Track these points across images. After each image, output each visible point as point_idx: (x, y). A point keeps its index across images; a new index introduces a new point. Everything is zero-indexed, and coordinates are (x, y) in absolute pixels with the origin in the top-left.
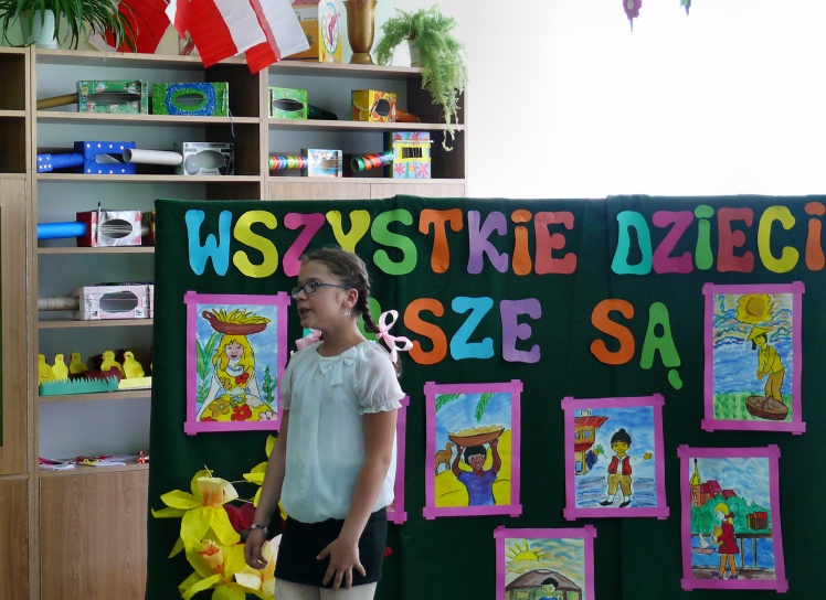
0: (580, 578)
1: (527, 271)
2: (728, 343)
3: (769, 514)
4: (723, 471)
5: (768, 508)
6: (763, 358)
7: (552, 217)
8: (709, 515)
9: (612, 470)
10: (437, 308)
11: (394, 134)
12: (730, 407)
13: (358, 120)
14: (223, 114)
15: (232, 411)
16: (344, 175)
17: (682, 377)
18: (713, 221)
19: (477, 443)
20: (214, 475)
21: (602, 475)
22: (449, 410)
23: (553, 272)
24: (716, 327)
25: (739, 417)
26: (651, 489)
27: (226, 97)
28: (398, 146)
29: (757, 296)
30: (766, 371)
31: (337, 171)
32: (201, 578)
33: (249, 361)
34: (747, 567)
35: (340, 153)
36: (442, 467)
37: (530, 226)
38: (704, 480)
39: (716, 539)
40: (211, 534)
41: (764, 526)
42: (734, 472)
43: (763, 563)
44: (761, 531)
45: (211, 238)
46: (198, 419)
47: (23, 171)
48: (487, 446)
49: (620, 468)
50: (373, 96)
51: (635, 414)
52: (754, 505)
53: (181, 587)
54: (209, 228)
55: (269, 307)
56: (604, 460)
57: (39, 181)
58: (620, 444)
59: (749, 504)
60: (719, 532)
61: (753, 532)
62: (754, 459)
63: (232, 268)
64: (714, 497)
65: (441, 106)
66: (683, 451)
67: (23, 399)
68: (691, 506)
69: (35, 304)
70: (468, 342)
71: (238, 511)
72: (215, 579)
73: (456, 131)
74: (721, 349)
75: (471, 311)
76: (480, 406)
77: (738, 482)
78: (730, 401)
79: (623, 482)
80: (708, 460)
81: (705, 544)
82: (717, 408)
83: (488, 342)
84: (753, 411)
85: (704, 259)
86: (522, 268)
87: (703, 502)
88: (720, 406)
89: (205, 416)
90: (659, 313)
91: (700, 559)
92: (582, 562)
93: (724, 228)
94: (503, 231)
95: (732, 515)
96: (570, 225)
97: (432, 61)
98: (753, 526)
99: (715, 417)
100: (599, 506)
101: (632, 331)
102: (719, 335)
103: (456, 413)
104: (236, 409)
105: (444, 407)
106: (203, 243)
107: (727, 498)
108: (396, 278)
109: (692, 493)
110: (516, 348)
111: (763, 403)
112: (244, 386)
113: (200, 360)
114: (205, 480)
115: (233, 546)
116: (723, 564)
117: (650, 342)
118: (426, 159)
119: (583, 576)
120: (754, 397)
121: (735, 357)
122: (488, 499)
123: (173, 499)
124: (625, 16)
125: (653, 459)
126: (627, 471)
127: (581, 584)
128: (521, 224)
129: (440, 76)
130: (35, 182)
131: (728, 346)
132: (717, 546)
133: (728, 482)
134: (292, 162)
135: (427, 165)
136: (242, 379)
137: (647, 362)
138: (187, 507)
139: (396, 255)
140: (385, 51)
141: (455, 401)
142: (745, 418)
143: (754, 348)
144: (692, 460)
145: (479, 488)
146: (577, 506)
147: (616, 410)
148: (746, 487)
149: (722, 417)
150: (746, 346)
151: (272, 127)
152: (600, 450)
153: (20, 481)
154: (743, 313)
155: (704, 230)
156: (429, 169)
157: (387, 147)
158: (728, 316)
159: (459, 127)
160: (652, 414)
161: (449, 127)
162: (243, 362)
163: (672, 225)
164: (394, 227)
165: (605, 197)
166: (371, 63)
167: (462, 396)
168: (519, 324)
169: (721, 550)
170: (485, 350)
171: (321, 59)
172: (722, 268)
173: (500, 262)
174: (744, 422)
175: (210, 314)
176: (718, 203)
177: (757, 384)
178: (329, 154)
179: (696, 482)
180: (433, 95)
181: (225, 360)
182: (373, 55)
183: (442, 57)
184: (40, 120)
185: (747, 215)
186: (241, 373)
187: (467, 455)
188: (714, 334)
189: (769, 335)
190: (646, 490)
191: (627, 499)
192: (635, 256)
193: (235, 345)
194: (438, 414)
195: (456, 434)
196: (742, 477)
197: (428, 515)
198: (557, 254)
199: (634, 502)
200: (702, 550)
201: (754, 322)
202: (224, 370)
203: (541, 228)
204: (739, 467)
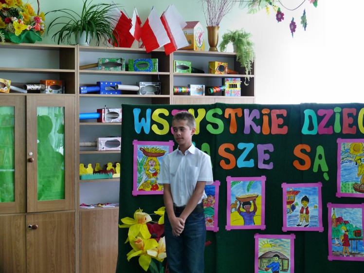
0: (288, 255)
1: (268, 133)
2: (347, 162)
3: (362, 231)
4: (344, 213)
5: (361, 228)
6: (360, 168)
7: (278, 112)
8: (339, 231)
9: (302, 212)
10: (232, 147)
11: (226, 79)
12: (347, 188)
13: (211, 73)
14: (155, 71)
15: (151, 187)
16: (206, 95)
17: (328, 175)
18: (341, 113)
19: (247, 200)
20: (143, 212)
21: (297, 214)
22: (236, 187)
23: (279, 133)
24: (342, 156)
25: (350, 192)
26: (317, 220)
27: (157, 64)
28: (227, 84)
29: (357, 143)
30: (361, 173)
31: (203, 93)
32: (135, 252)
33: (158, 167)
34: (353, 252)
35: (204, 86)
36: (233, 210)
37: (269, 115)
38: (337, 217)
39: (341, 240)
40: (140, 235)
41: (360, 236)
42: (348, 214)
43: (359, 250)
44: (359, 238)
45: (143, 119)
46: (138, 190)
47: (74, 93)
48: (251, 202)
49: (305, 211)
50: (217, 64)
51: (311, 190)
52: (356, 227)
53: (127, 255)
54: (142, 115)
55: (166, 146)
56: (298, 208)
57: (80, 97)
58: (305, 202)
59: (354, 227)
60: (343, 238)
61: (356, 238)
62: (356, 209)
63: (151, 131)
64: (341, 224)
65: (245, 68)
66: (329, 205)
67: (73, 181)
68: (332, 227)
69: (78, 144)
70: (244, 160)
71: (152, 226)
72: (140, 252)
73: (250, 78)
74: (343, 164)
75: (245, 148)
76: (249, 186)
77: (350, 218)
78: (347, 186)
79: (306, 217)
80: (339, 209)
81: (337, 242)
82: (342, 188)
83: (252, 161)
84: (356, 190)
85: (337, 128)
86: (266, 132)
87: (337, 226)
88: (343, 188)
89: (140, 188)
90: (320, 150)
91: (335, 248)
92: (289, 248)
93: (345, 116)
94: (258, 117)
95: (347, 231)
96: (285, 115)
97: (241, 50)
98: (355, 236)
99: (341, 192)
100: (296, 226)
101: (310, 157)
102: (343, 159)
103: (239, 189)
104: (153, 186)
105: (234, 186)
106: (140, 121)
107: (345, 224)
108: (215, 135)
109: (332, 222)
110: (264, 163)
111: (360, 187)
112: (156, 177)
113: (139, 167)
114: (139, 213)
115: (148, 239)
116: (344, 251)
117: (317, 162)
118: (239, 89)
119: (290, 254)
120: (356, 184)
121: (349, 168)
122: (252, 223)
123: (126, 221)
124: (290, 31)
125: (318, 208)
126: (307, 212)
127: (289, 257)
128: (265, 114)
129: (244, 56)
130: (78, 98)
131: (346, 164)
132: (342, 243)
133: (346, 218)
134: (184, 90)
135: (239, 91)
136: (155, 174)
137: (315, 170)
138: (131, 224)
139: (215, 126)
140: (223, 46)
141: (239, 184)
142: (353, 192)
143: (356, 164)
144: (332, 209)
145: (248, 218)
146: (288, 226)
147: (304, 188)
148: (353, 220)
149: (344, 192)
150: (353, 163)
151: (175, 76)
152: (297, 204)
153: (72, 213)
154: (352, 150)
155: (338, 117)
156: (240, 93)
157: (223, 84)
158: (347, 151)
159: (251, 76)
160: (317, 190)
161: (248, 76)
162: (155, 168)
163: (325, 115)
164: (215, 115)
165: (299, 104)
166: (217, 51)
167: (242, 182)
168: (265, 153)
169: (343, 245)
170: (251, 164)
171: (195, 49)
172: (344, 132)
173: (257, 129)
174: (352, 194)
175: (143, 149)
176: (343, 106)
177: (357, 178)
178: (200, 86)
179: (334, 218)
180: (241, 63)
181: (148, 166)
182: (218, 48)
183: (245, 49)
184: (81, 73)
185: (354, 111)
186: (154, 172)
187: (243, 205)
188: (341, 159)
189: (362, 159)
190: (315, 220)
191: (307, 224)
192: (311, 127)
193: (152, 161)
194: (232, 189)
195: (239, 197)
196: (352, 216)
197: (228, 228)
198: (280, 126)
199: (310, 225)
200: (336, 245)
201: (356, 154)
202: (148, 171)
203: (274, 116)
204: (351, 212)
